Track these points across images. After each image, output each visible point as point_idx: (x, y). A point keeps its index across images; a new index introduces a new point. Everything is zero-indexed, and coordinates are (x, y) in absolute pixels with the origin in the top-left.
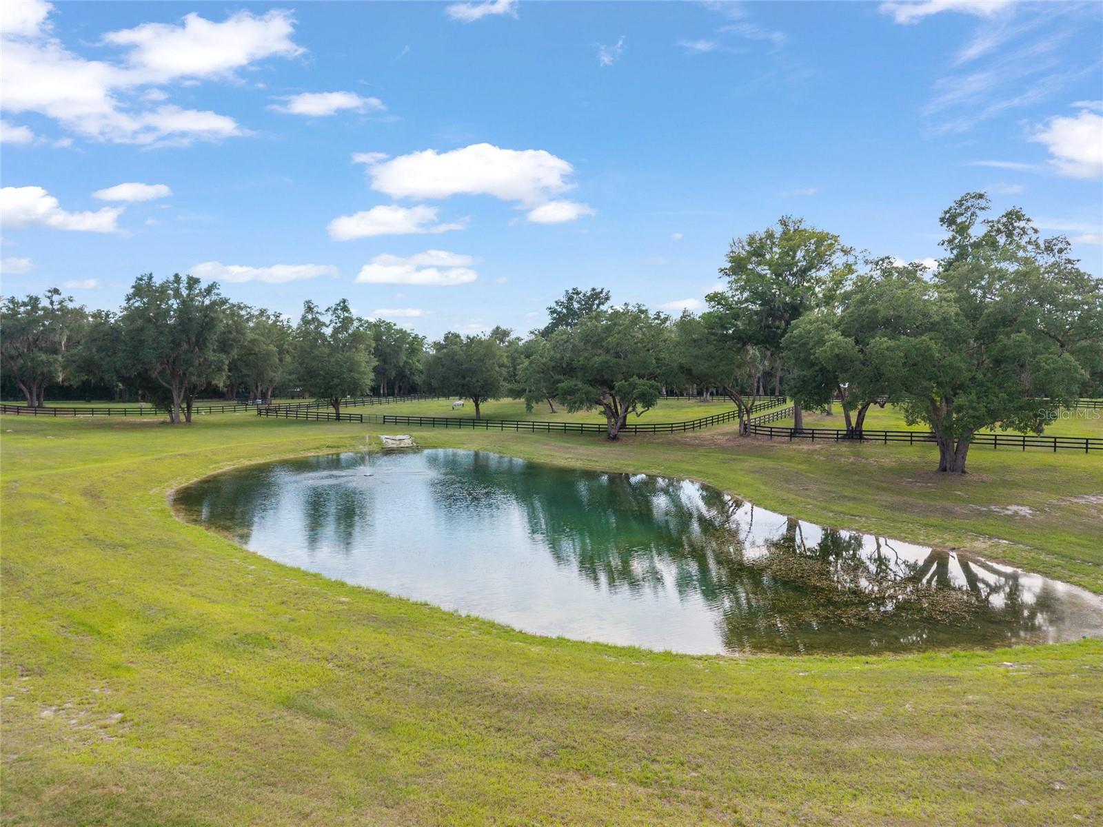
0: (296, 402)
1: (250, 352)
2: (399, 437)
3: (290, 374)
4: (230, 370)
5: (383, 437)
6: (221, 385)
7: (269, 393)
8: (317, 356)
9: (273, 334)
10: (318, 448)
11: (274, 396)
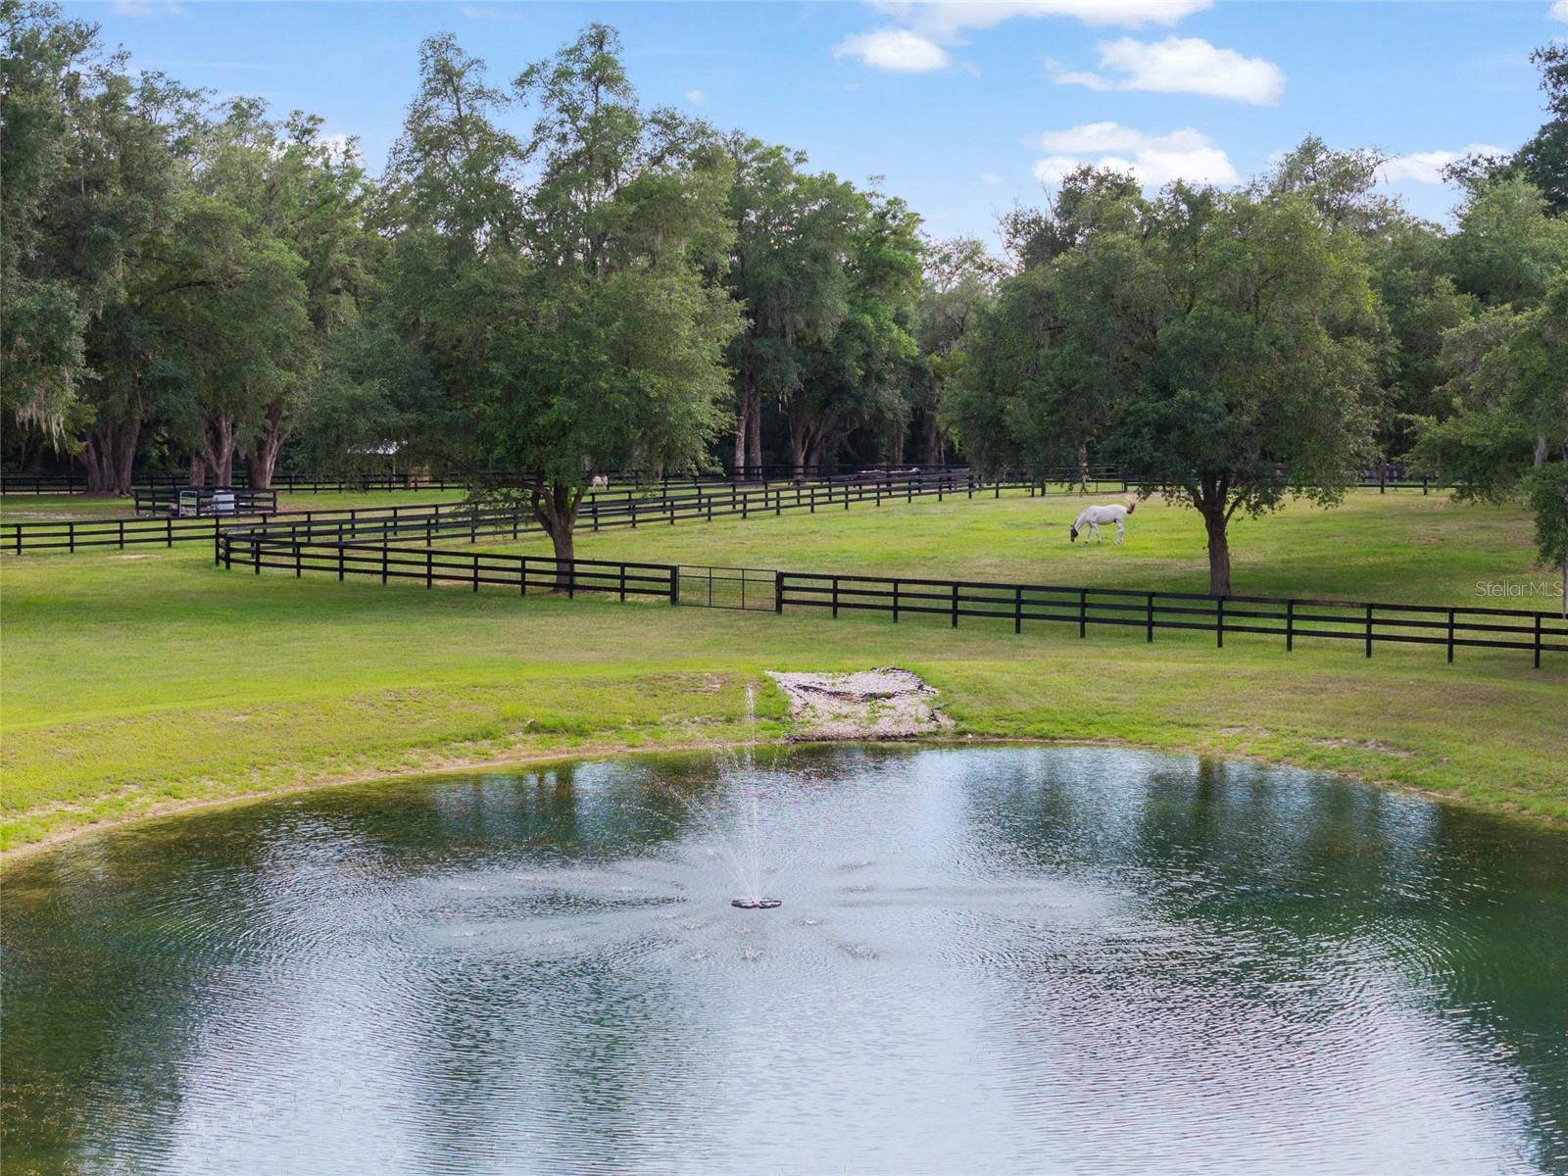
0: (376, 503)
1: (185, 278)
2: (863, 682)
3: (358, 376)
4: (93, 358)
5: (789, 680)
6: (57, 425)
7: (269, 464)
8: (478, 289)
9: (287, 203)
10: (488, 735)
11: (288, 477)
